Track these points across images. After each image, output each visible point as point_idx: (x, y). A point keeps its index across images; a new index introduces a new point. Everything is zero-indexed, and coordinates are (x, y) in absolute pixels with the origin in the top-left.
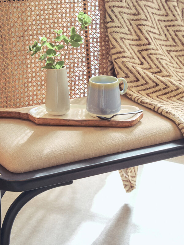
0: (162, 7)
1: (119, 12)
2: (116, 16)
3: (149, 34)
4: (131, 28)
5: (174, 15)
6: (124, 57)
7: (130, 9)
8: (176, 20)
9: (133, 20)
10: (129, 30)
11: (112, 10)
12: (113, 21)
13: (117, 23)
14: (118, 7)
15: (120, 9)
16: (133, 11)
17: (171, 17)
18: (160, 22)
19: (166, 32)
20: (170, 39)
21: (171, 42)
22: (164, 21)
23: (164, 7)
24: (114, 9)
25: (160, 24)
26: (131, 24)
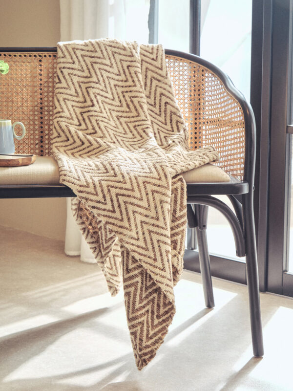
0: (122, 72)
1: (69, 74)
2: (64, 77)
3: (96, 97)
4: (79, 90)
5: (133, 81)
6: (61, 117)
7: (83, 71)
8: (135, 86)
9: (82, 82)
10: (76, 92)
11: (62, 72)
12: (60, 82)
13: (64, 84)
14: (69, 68)
15: (71, 71)
16: (86, 73)
17: (130, 83)
18: (117, 87)
19: (121, 97)
20: (124, 104)
21: (125, 108)
22: (122, 87)
23: (124, 72)
24: (63, 70)
25: (116, 90)
26: (80, 86)
